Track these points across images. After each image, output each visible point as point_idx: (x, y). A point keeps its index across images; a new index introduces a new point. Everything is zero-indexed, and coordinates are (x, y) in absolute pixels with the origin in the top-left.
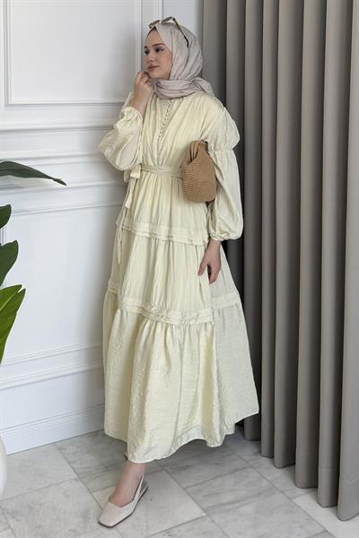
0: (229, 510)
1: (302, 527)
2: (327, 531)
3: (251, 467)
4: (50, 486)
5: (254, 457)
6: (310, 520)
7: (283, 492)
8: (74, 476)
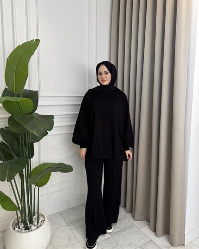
0: (118, 234)
1: (143, 239)
2: (151, 240)
3: (125, 218)
4: (58, 228)
5: (126, 214)
6: (146, 236)
7: (136, 226)
8: (66, 224)
